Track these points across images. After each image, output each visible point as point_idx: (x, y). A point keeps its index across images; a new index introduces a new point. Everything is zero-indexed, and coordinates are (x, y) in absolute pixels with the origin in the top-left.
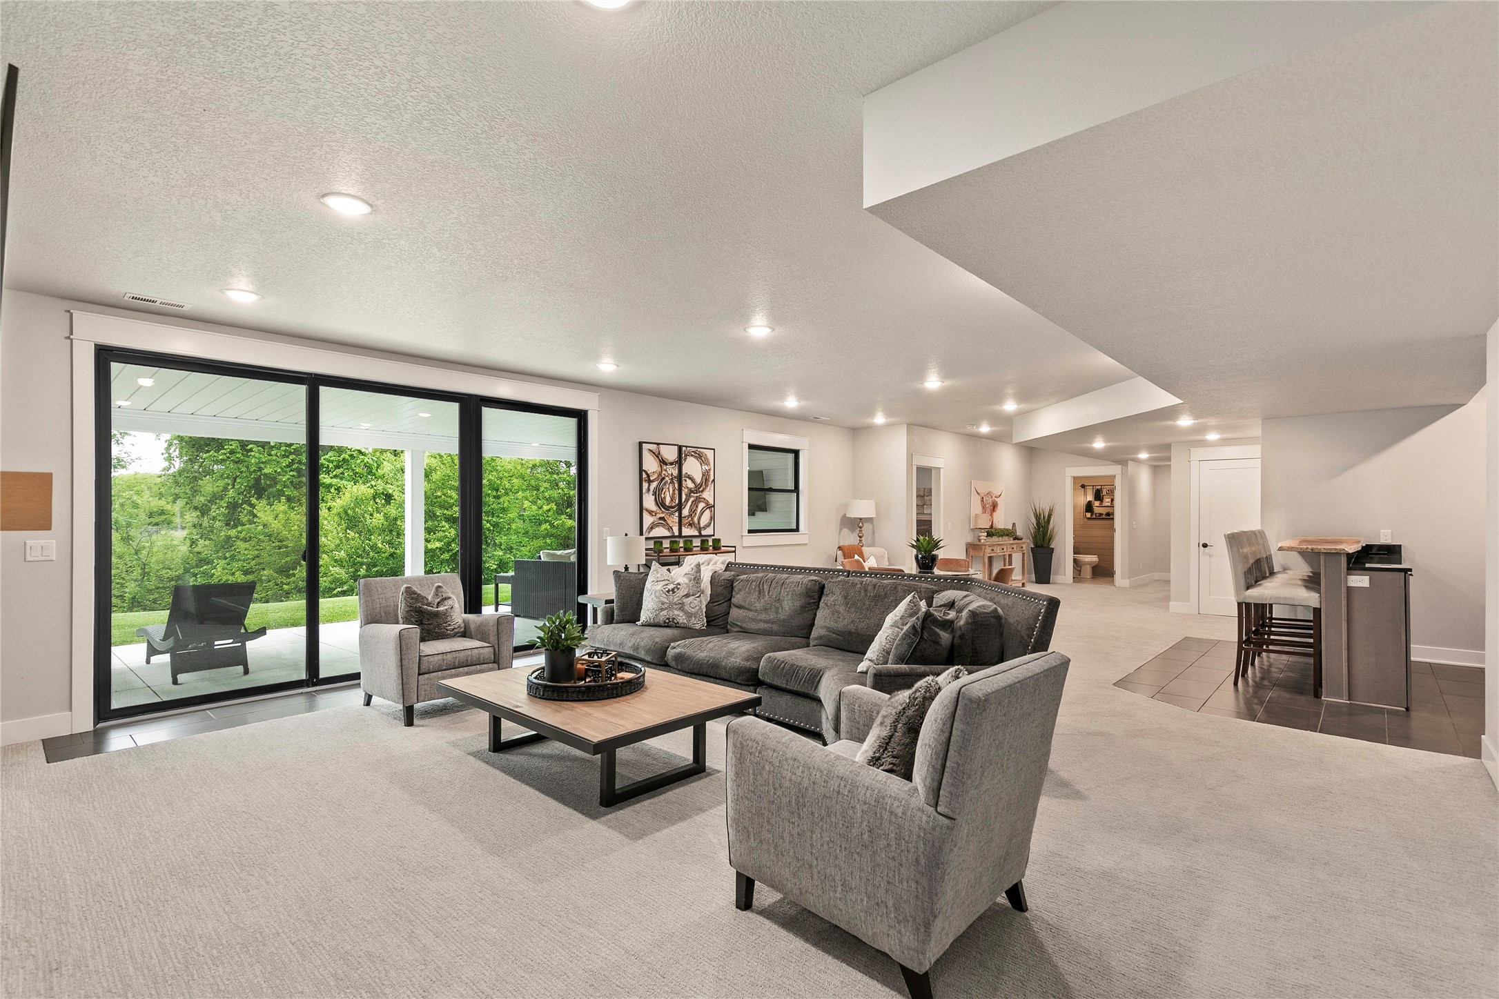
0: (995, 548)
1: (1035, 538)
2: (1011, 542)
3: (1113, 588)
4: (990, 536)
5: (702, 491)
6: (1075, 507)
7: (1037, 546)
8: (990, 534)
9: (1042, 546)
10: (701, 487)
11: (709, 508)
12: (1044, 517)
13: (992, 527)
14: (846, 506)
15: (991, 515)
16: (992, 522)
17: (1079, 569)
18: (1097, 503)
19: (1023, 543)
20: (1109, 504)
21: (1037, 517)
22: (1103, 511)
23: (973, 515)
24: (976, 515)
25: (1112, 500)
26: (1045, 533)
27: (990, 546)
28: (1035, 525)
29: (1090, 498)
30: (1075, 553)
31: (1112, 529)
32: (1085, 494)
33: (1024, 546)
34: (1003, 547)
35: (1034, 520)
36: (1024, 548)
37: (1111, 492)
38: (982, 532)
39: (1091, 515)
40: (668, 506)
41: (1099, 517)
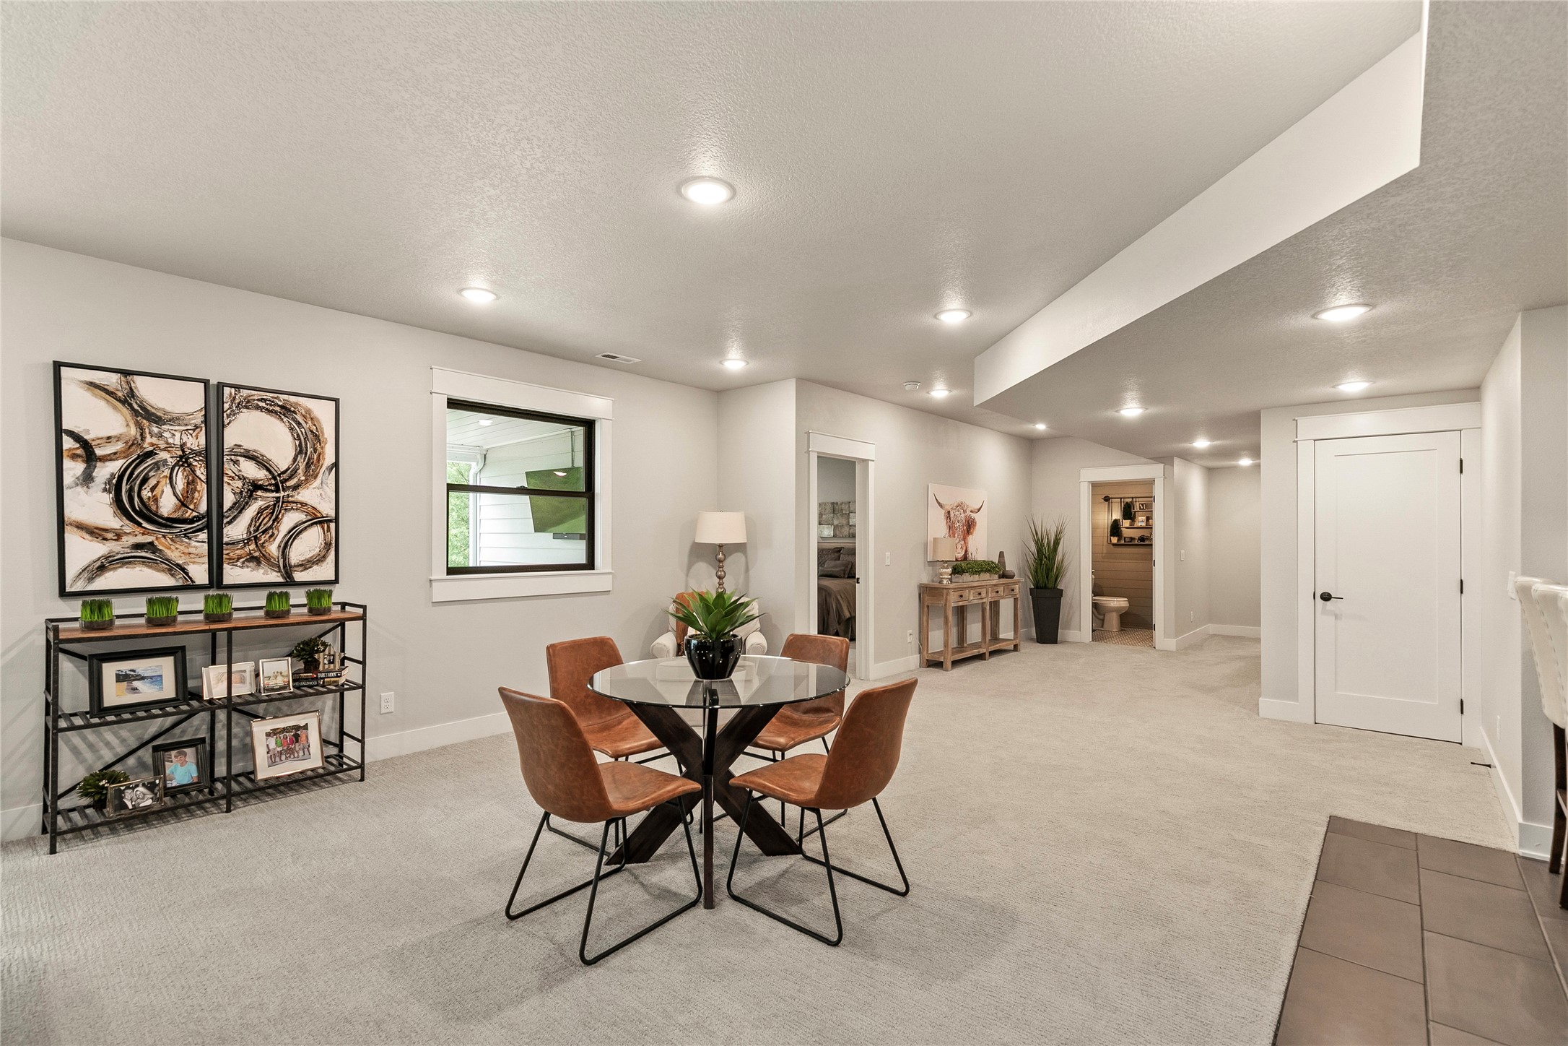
0: (966, 593)
1: (1036, 573)
2: (994, 582)
3: (1151, 651)
4: (958, 573)
5: (295, 488)
6: (1094, 529)
7: (1037, 586)
8: (957, 571)
9: (1045, 587)
10: (290, 478)
11: (320, 522)
12: (1048, 544)
13: (965, 558)
14: (693, 525)
15: (964, 539)
16: (966, 551)
17: (1101, 617)
18: (1126, 523)
19: (1016, 583)
20: (1144, 524)
21: (1039, 543)
22: (1135, 534)
23: (930, 539)
24: (934, 539)
25: (1148, 519)
26: (1049, 570)
27: (955, 590)
28: (1036, 556)
29: (1117, 515)
30: (1095, 593)
31: (1150, 560)
32: (1110, 511)
33: (1017, 587)
34: (979, 590)
35: (1033, 548)
36: (1017, 590)
37: (1148, 508)
38: (944, 568)
39: (1119, 540)
40: (168, 519)
41: (1130, 542)
